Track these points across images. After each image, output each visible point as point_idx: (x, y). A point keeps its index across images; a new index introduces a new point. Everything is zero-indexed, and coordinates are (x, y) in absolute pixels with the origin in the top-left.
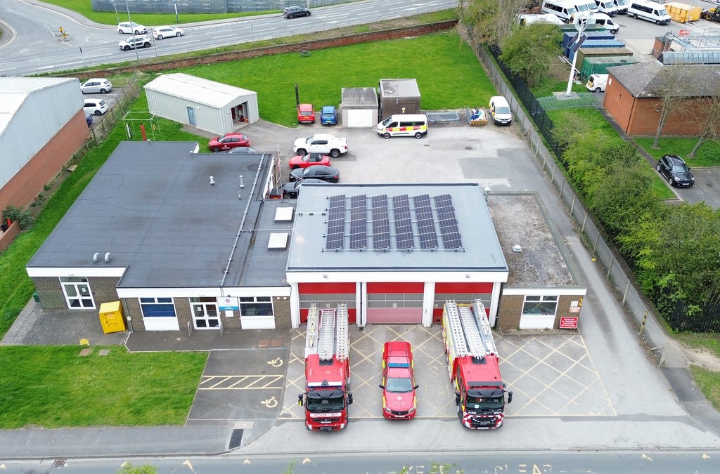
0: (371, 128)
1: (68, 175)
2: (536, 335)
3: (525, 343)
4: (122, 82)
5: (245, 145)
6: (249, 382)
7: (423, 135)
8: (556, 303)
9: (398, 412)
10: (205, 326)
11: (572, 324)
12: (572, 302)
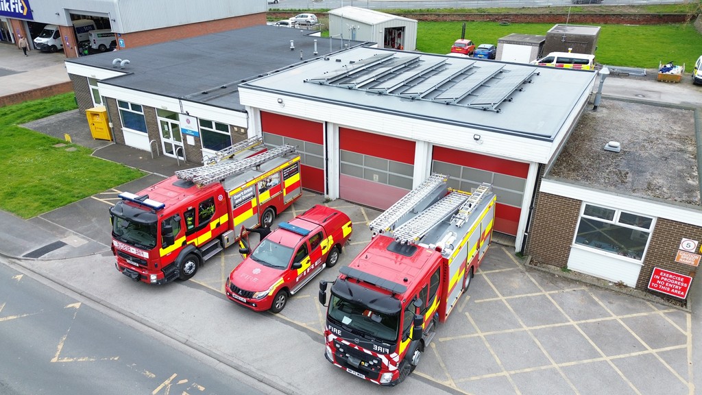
2: (592, 286)
3: (558, 288)
8: (648, 234)
9: (239, 290)
10: (172, 153)
11: (677, 287)
12: (684, 239)
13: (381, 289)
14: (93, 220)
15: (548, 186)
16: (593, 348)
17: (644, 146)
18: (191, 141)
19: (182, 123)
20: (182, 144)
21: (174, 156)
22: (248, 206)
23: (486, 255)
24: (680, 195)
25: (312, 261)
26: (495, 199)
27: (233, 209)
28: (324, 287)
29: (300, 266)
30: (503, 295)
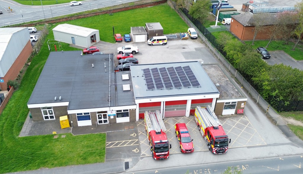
0: (145, 42)
1: (28, 66)
4: (40, 28)
5: (98, 51)
6: (126, 143)
7: (166, 44)
8: (236, 104)
9: (188, 150)
10: (102, 123)
11: (242, 112)
12: (242, 104)
13: (224, 137)
15: (218, 101)
16: (240, 130)
17: (221, 82)
18: (112, 117)
19: (109, 113)
20: (107, 119)
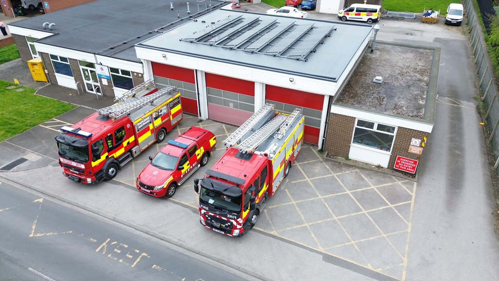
0: (337, 15)
8: (393, 136)
9: (145, 185)
10: (92, 90)
11: (410, 167)
12: (413, 139)
13: (230, 182)
14: (43, 142)
15: (335, 109)
16: (358, 207)
17: (397, 78)
18: (105, 82)
19: (98, 70)
20: (99, 84)
21: (94, 92)
22: (147, 129)
23: (299, 153)
24: (413, 112)
25: (191, 164)
26: (304, 119)
27: (137, 132)
28: (197, 182)
29: (183, 168)
30: (309, 177)
